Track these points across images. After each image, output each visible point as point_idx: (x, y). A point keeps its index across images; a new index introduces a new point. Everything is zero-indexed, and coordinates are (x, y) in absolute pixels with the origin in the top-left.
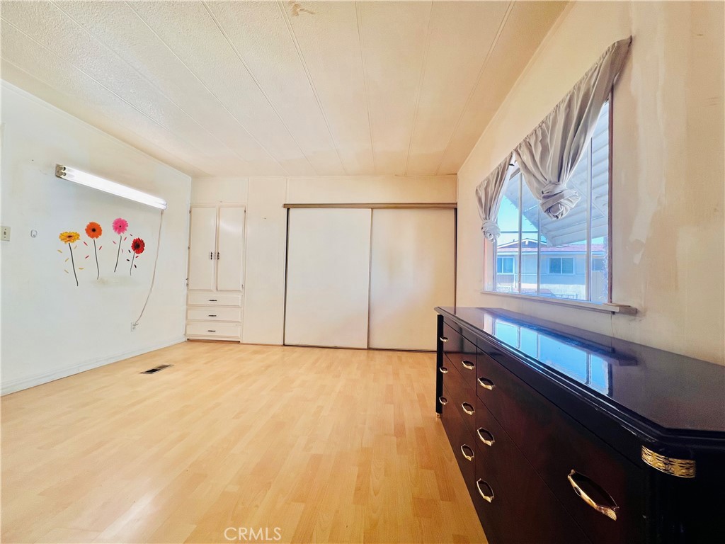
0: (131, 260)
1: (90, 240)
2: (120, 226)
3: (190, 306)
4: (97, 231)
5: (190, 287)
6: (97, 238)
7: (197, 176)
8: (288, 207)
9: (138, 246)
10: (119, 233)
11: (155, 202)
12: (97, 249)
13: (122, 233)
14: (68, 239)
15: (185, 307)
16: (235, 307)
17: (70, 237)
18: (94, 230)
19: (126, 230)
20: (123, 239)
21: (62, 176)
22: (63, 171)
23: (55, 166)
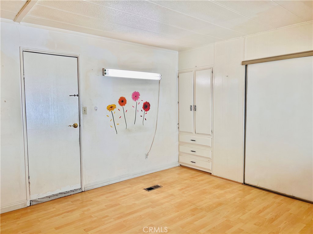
0: (143, 116)
1: (120, 107)
2: (136, 96)
3: (181, 143)
4: (124, 101)
5: (180, 129)
6: (124, 105)
7: (181, 51)
8: (246, 64)
9: (146, 106)
10: (135, 100)
11: (155, 76)
12: (125, 111)
13: (137, 100)
14: (111, 109)
15: (177, 143)
16: (207, 146)
17: (111, 107)
18: (122, 101)
19: (139, 98)
20: (138, 103)
21: (105, 75)
22: (105, 72)
23: (102, 69)
